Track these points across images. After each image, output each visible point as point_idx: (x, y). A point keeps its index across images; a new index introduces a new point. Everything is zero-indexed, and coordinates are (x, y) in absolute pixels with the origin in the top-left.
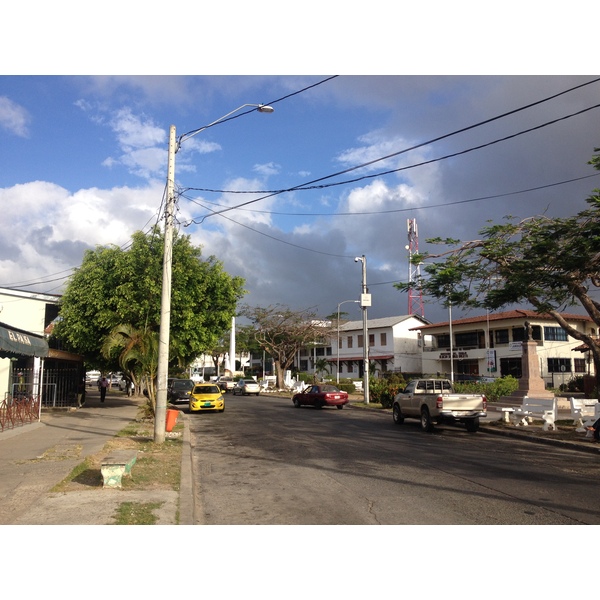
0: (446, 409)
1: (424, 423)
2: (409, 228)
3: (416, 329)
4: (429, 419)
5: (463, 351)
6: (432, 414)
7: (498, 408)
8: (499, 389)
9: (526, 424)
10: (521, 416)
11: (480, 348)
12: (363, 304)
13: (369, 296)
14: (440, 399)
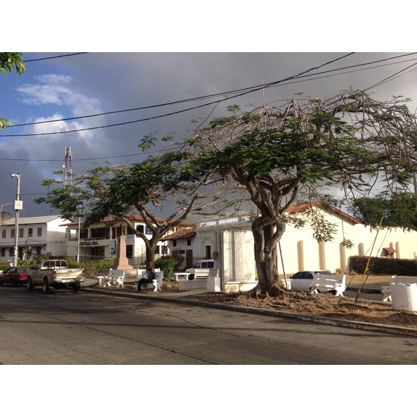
0: (59, 278)
1: (44, 288)
2: (66, 153)
3: (65, 225)
4: (48, 285)
5: (95, 241)
6: (49, 282)
7: (96, 277)
8: (104, 265)
9: (110, 285)
10: (107, 281)
11: (107, 238)
12: (16, 208)
13: (21, 202)
14: (55, 273)
